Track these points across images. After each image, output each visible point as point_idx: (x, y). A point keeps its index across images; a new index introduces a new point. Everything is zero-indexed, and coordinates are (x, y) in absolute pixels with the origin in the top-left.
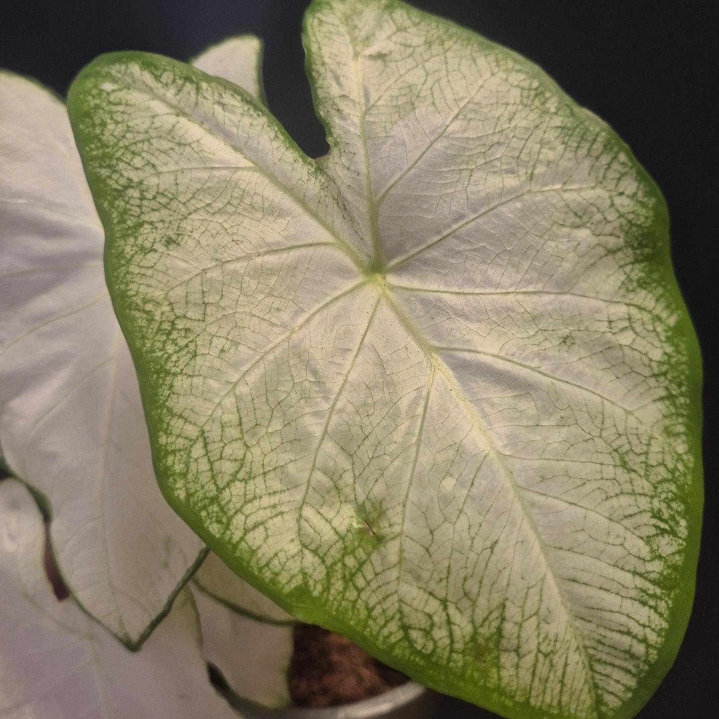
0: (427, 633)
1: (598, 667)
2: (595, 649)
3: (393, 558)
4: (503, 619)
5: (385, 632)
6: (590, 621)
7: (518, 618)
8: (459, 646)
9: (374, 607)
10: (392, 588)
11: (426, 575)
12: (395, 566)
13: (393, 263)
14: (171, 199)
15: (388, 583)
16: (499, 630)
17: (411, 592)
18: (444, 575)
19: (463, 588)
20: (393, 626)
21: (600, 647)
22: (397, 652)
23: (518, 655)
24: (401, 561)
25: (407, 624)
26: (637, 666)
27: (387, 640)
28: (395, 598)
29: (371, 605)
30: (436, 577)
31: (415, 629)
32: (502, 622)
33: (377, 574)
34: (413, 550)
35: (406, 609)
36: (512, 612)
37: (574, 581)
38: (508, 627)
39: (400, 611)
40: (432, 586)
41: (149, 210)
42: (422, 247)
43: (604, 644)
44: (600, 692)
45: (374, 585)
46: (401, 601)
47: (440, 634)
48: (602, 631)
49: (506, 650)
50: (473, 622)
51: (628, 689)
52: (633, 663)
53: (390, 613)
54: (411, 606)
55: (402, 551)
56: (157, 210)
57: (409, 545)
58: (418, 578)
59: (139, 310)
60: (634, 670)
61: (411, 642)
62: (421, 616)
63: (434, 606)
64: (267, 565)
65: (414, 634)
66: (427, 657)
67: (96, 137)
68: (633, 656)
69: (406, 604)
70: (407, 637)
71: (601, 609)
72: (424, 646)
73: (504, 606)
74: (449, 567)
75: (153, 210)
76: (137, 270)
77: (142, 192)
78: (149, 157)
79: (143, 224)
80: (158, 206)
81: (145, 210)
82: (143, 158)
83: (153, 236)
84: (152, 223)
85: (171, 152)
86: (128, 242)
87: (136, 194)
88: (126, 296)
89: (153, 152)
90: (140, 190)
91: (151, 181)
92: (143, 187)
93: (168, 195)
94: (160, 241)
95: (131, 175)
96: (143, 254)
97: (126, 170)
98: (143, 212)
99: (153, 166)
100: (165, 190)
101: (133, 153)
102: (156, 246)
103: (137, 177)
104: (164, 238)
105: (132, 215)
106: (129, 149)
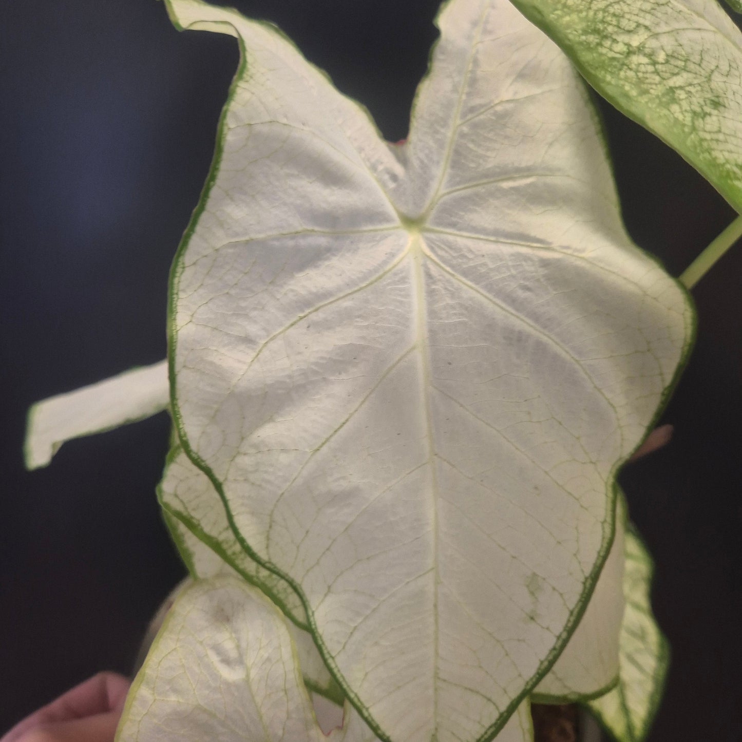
75: (673, 74)
76: (708, 136)
77: (649, 56)
78: (635, 18)
79: (672, 90)
80: (676, 70)
81: (666, 75)
82: (629, 20)
83: (694, 100)
84: (681, 88)
85: (652, 11)
86: (672, 110)
87: (645, 60)
88: (719, 165)
89: (636, 12)
90: (645, 55)
91: (652, 44)
92: (647, 51)
93: (680, 57)
94: (706, 105)
95: (625, 38)
96: (700, 120)
97: (616, 33)
98: (664, 79)
99: (646, 27)
100: (673, 52)
101: (614, 15)
102: (707, 109)
103: (635, 41)
104: (708, 102)
105: (651, 84)
106: (608, 11)
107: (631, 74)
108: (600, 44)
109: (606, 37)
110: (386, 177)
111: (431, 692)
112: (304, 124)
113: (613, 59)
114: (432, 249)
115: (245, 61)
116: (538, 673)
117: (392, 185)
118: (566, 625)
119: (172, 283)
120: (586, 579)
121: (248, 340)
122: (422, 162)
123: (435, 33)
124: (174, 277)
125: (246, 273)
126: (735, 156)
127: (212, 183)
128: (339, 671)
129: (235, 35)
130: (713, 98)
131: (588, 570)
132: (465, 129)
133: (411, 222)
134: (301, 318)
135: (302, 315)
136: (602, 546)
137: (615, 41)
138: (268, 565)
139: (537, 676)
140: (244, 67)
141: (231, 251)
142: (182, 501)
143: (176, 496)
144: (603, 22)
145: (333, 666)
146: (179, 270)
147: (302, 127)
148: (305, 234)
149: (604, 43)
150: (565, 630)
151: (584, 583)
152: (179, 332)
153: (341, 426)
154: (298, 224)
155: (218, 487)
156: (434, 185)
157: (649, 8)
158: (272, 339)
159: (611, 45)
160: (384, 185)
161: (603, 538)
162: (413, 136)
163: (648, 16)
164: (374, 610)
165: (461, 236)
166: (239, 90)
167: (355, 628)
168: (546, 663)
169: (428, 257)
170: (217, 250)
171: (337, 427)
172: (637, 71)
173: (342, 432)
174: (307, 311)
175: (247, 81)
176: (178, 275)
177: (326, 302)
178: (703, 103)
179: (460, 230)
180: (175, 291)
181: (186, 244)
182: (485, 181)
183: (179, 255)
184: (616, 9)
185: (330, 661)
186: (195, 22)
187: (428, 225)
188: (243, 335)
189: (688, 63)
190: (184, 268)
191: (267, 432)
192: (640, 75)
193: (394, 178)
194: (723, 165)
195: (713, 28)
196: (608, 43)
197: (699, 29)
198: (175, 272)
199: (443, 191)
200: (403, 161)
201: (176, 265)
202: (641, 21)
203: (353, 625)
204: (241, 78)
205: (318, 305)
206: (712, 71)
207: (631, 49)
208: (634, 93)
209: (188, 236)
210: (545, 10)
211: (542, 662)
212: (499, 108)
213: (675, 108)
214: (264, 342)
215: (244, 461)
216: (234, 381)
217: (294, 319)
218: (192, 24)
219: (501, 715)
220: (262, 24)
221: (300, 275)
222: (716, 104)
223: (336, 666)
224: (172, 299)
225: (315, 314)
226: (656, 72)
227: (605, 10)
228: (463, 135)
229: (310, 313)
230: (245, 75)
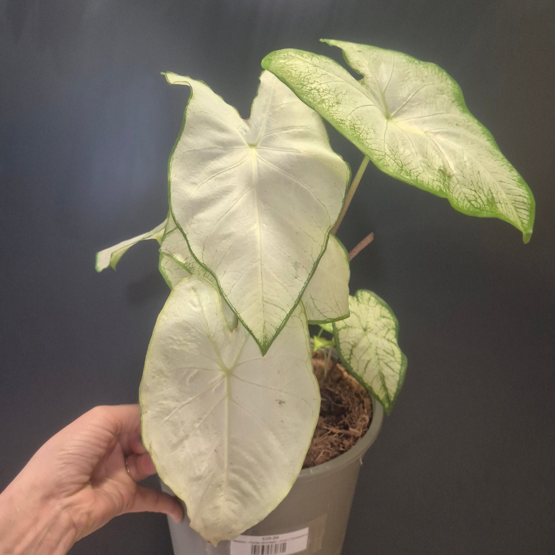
0: (476, 201)
1: (518, 210)
2: (515, 203)
3: (456, 181)
4: (492, 193)
5: (465, 204)
6: (510, 194)
7: (495, 192)
8: (485, 203)
9: (458, 198)
10: (460, 190)
11: (467, 184)
12: (457, 183)
13: (392, 114)
14: (329, 91)
15: (458, 189)
16: (493, 197)
17: (466, 190)
18: (471, 183)
19: (478, 186)
20: (466, 202)
21: (516, 203)
22: (471, 209)
23: (500, 203)
24: (458, 182)
25: (470, 200)
26: (527, 207)
27: (466, 207)
28: (462, 193)
29: (457, 198)
30: (470, 184)
31: (472, 201)
32: (492, 195)
33: (454, 188)
34: (460, 178)
35: (467, 195)
36: (493, 190)
37: (501, 181)
38: (494, 195)
39: (466, 197)
40: (470, 187)
41: (323, 95)
42: (401, 107)
43: (516, 201)
44: (521, 219)
45: (454, 192)
46: (464, 194)
47: (479, 200)
48: (515, 197)
49: (497, 203)
50: (485, 196)
51: (527, 216)
52: (525, 206)
53: (463, 198)
54: (468, 194)
55: (457, 179)
56: (326, 95)
57: (458, 177)
58: (465, 186)
59: (341, 123)
60: (527, 209)
61: (473, 205)
62: (472, 196)
63: (473, 193)
64: (428, 184)
65: (473, 202)
66: (479, 209)
67: (289, 76)
68: (525, 203)
69: (466, 194)
70: (471, 204)
71: (511, 189)
72: (477, 205)
73: (490, 190)
74: (471, 180)
75: (325, 95)
76: (333, 112)
77: (317, 90)
78: (314, 79)
79: (324, 100)
80: (326, 94)
81: (322, 96)
82: (312, 80)
83: (330, 102)
84: (327, 99)
85: (320, 77)
86: (323, 105)
87: (315, 91)
88: (334, 120)
89: (314, 78)
90: (316, 90)
91: (319, 87)
92: (317, 89)
93: (328, 90)
94: (334, 103)
95: (310, 85)
96: (331, 108)
97: (308, 84)
98: (321, 97)
99: (317, 82)
100: (325, 89)
101: (307, 79)
102: (334, 105)
103: (313, 86)
104: (335, 102)
105: (317, 98)
106: (305, 78)
107: (311, 95)
108: (302, 88)
109: (304, 85)
110: (243, 131)
111: (261, 306)
112: (212, 112)
113: (307, 91)
114: (260, 154)
115: (192, 93)
116: (299, 297)
117: (245, 133)
118: (308, 279)
119: (169, 164)
120: (315, 263)
121: (195, 184)
122: (255, 125)
123: (259, 82)
124: (170, 162)
125: (194, 161)
126: (341, 117)
127: (182, 131)
128: (229, 300)
129: (189, 85)
130: (337, 102)
131: (315, 260)
132: (270, 114)
133: (252, 145)
134: (213, 177)
135: (213, 176)
136: (321, 253)
137: (307, 86)
138: (203, 265)
139: (299, 298)
140: (192, 95)
141: (188, 153)
142: (169, 251)
143: (166, 250)
144: (303, 81)
145: (226, 299)
146: (171, 160)
147: (211, 113)
148: (213, 148)
149: (303, 87)
150: (307, 280)
151: (314, 265)
152: (172, 180)
153: (227, 212)
154: (211, 145)
155: (185, 236)
156: (260, 133)
157: (319, 76)
158: (203, 184)
159: (306, 88)
160: (242, 133)
161: (322, 250)
162: (252, 116)
163: (318, 78)
164: (240, 277)
165: (269, 149)
166: (190, 102)
167: (234, 284)
168: (301, 293)
169: (258, 157)
170: (184, 153)
171: (225, 212)
172: (313, 95)
173: (227, 213)
174: (215, 174)
175: (193, 99)
176: (171, 161)
177: (222, 171)
178: (333, 103)
179: (269, 148)
180: (170, 167)
181: (174, 151)
182: (278, 131)
183: (172, 155)
184: (308, 77)
185: (225, 297)
186: (176, 82)
187: (258, 146)
188: (193, 182)
189: (330, 91)
190: (173, 159)
191: (201, 216)
192: (314, 96)
193: (246, 131)
194: (336, 120)
195: (343, 80)
196: (304, 87)
197: (336, 81)
198: (170, 160)
199: (263, 135)
200: (249, 125)
201: (171, 158)
202: (316, 80)
203: (233, 283)
204: (191, 98)
205: (219, 172)
206: (339, 94)
207: (312, 88)
208: (312, 101)
209: (175, 149)
210: (286, 79)
211: (300, 293)
212: (282, 106)
213: (324, 105)
214: (201, 184)
215: (194, 226)
216: (190, 196)
217: (211, 177)
218: (174, 83)
219: (287, 315)
220: (198, 81)
221: (212, 162)
222: (337, 103)
223: (228, 299)
224: (169, 169)
225: (218, 175)
226: (319, 95)
227: (304, 77)
228: (270, 116)
229: (216, 175)
230: (192, 97)
